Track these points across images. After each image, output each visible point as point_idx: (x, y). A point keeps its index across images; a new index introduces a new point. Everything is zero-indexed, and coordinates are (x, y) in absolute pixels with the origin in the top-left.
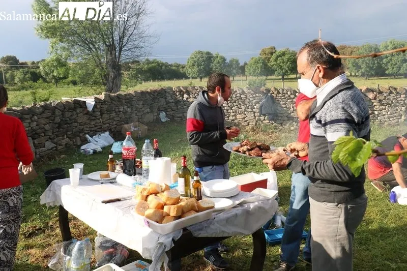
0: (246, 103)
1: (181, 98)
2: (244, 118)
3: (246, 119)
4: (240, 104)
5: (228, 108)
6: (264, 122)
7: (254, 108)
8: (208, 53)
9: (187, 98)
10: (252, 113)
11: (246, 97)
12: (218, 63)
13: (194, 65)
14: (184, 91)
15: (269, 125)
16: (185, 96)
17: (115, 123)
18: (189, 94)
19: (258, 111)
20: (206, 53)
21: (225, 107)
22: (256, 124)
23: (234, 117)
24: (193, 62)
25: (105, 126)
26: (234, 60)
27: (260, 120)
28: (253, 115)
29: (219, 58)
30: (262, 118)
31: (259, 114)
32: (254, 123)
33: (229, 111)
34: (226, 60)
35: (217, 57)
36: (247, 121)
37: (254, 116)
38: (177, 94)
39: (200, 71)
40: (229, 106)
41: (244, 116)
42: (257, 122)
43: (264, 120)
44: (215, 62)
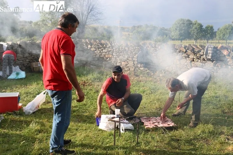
0: (129, 54)
1: (86, 47)
2: (127, 65)
3: (128, 66)
4: (125, 54)
5: (117, 57)
6: (140, 68)
7: (134, 58)
8: (189, 21)
9: (90, 48)
10: (132, 61)
11: (129, 49)
12: (196, 28)
13: (176, 30)
14: (89, 42)
15: (144, 71)
16: (89, 46)
17: (27, 60)
18: (91, 45)
19: (136, 60)
20: (187, 20)
21: (114, 56)
22: (134, 70)
23: (120, 64)
24: (176, 27)
25: (19, 62)
26: (209, 26)
27: (137, 67)
28: (132, 63)
29: (197, 25)
30: (139, 65)
31: (137, 62)
32: (133, 69)
33: (117, 59)
34: (202, 26)
35: (196, 24)
36: (128, 67)
37: (134, 63)
38: (84, 44)
39: (181, 35)
40: (117, 55)
41: (126, 63)
42: (135, 68)
43: (141, 67)
44: (194, 28)
